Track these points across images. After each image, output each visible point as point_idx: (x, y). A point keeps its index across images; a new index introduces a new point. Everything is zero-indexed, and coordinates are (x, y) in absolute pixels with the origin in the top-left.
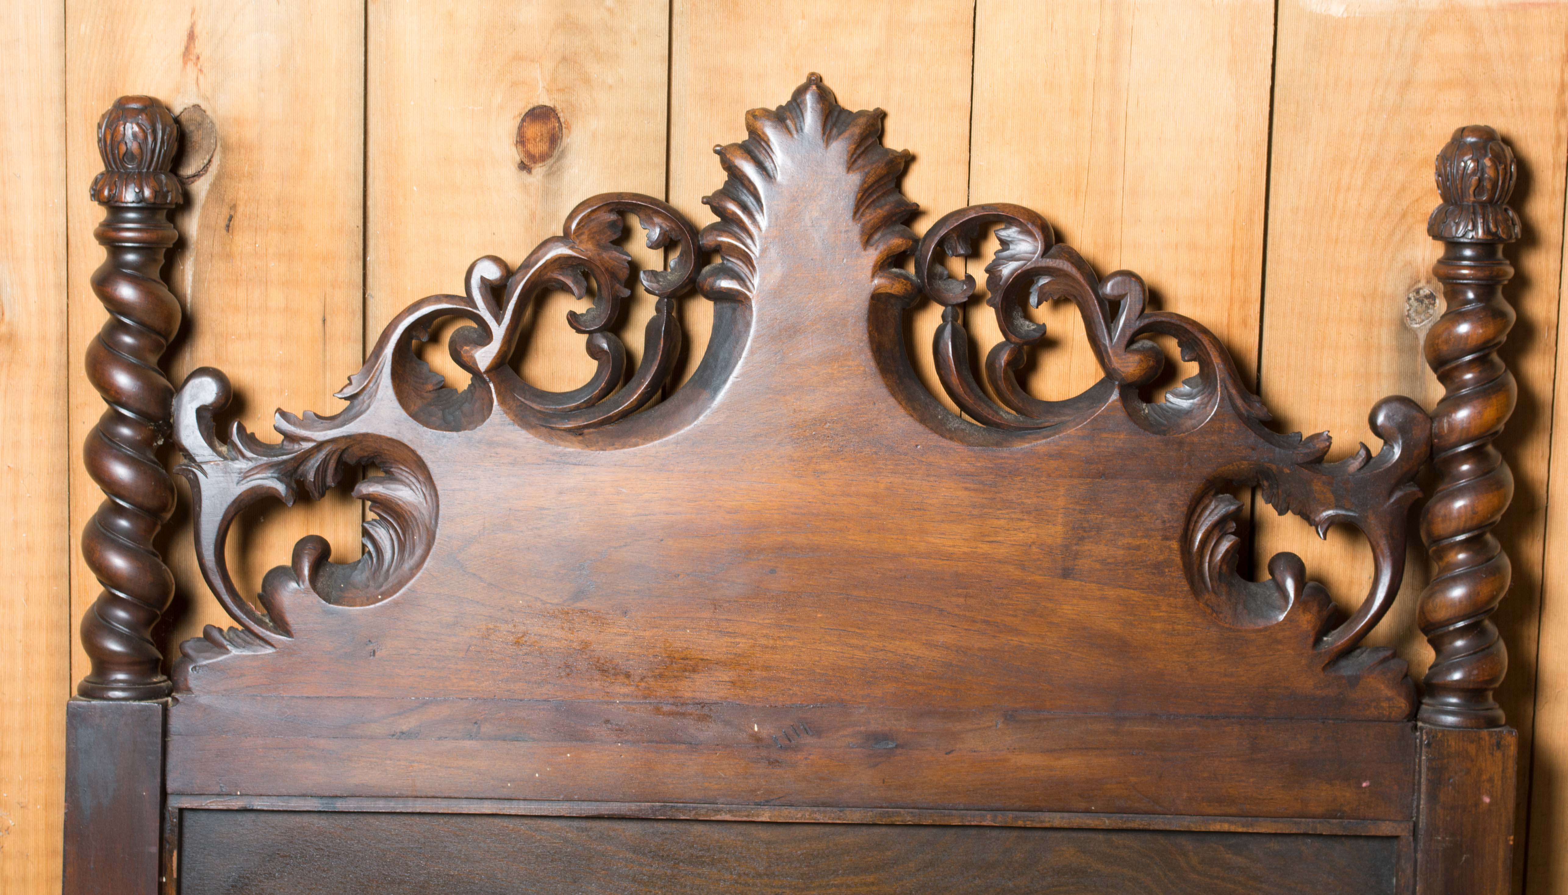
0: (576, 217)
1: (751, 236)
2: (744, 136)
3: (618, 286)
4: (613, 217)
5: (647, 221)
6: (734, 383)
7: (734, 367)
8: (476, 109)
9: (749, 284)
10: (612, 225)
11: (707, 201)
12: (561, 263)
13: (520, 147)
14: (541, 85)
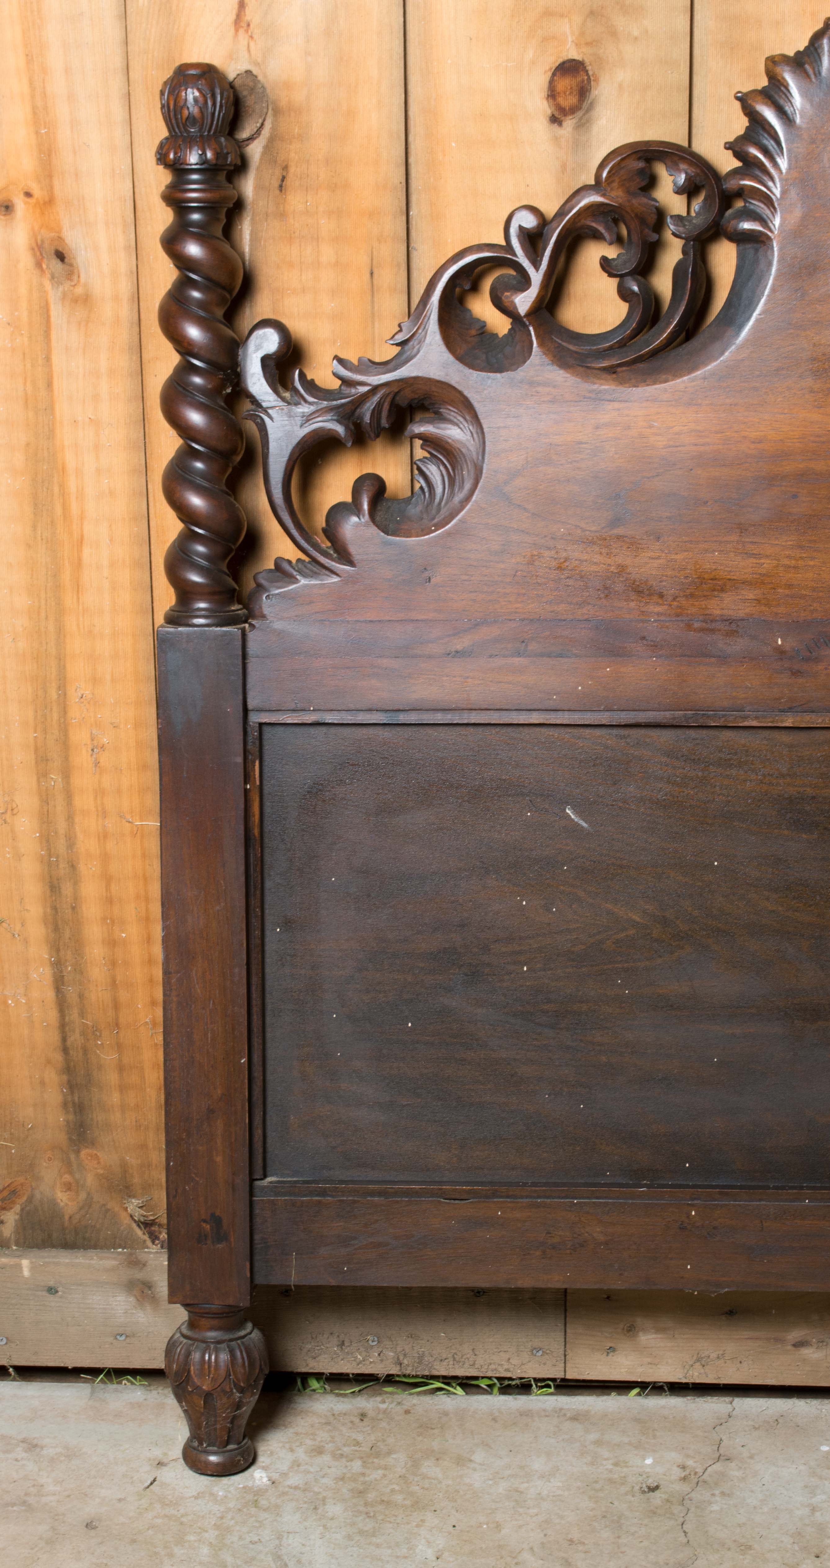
0: (607, 165)
1: (772, 179)
2: (764, 82)
3: (647, 230)
4: (641, 164)
5: (673, 167)
6: (757, 320)
7: (757, 305)
8: (509, 65)
9: (771, 225)
10: (641, 172)
11: (729, 146)
12: (593, 210)
13: (551, 101)
14: (570, 39)
